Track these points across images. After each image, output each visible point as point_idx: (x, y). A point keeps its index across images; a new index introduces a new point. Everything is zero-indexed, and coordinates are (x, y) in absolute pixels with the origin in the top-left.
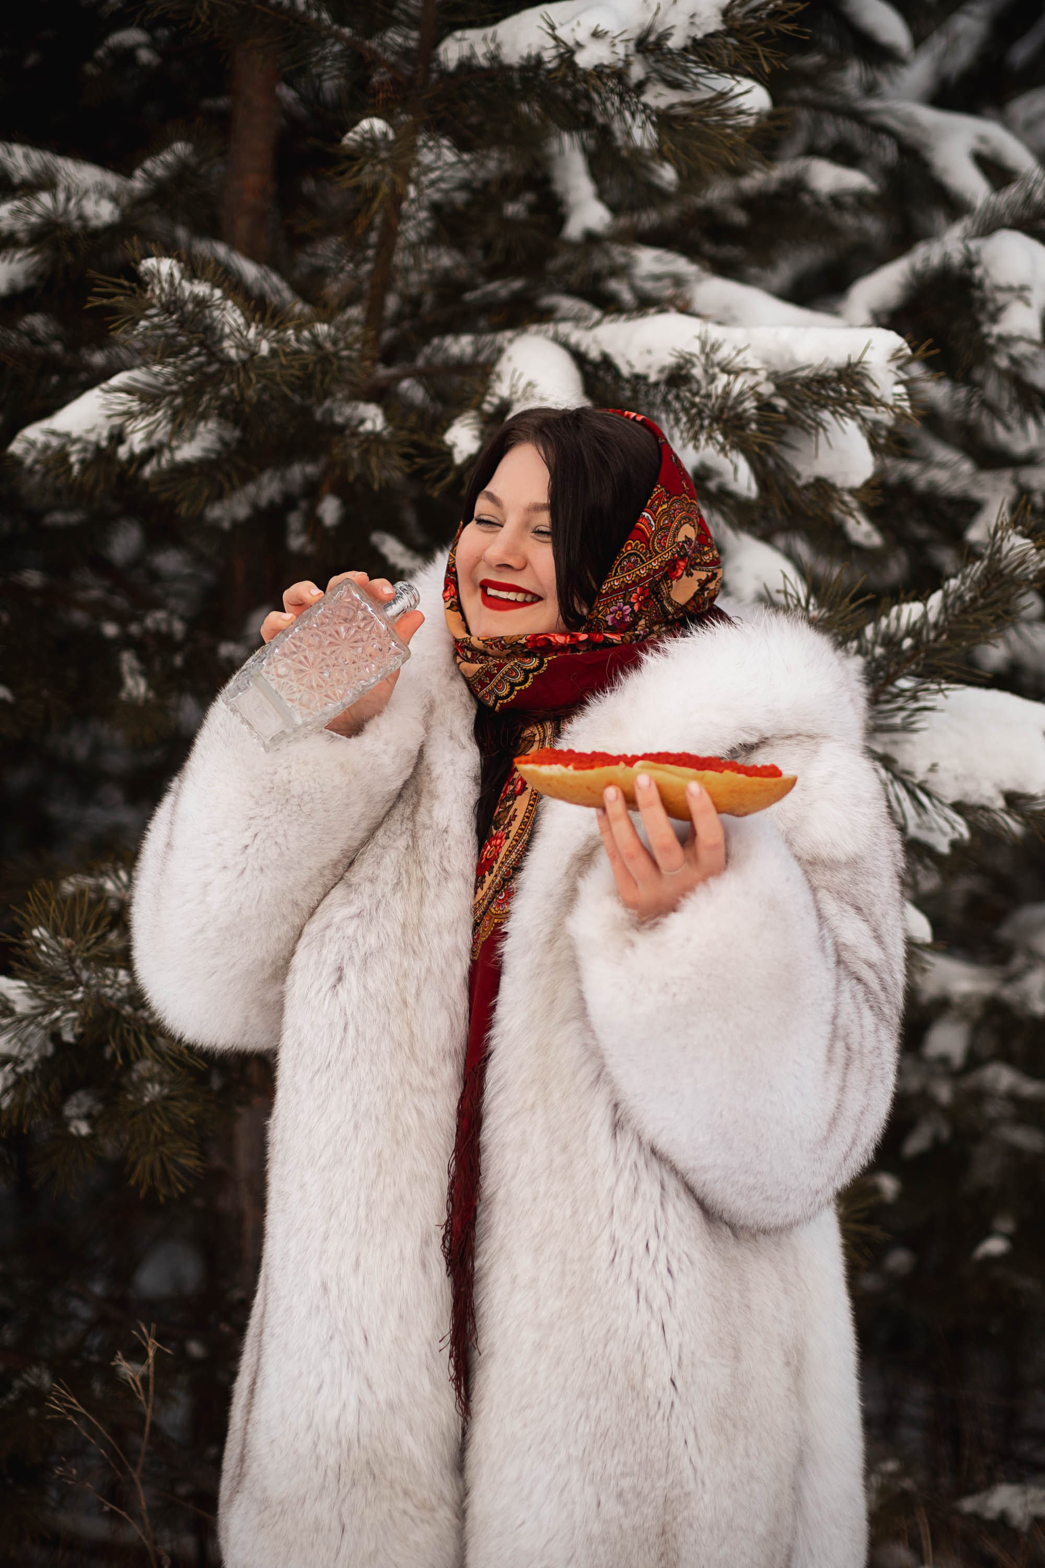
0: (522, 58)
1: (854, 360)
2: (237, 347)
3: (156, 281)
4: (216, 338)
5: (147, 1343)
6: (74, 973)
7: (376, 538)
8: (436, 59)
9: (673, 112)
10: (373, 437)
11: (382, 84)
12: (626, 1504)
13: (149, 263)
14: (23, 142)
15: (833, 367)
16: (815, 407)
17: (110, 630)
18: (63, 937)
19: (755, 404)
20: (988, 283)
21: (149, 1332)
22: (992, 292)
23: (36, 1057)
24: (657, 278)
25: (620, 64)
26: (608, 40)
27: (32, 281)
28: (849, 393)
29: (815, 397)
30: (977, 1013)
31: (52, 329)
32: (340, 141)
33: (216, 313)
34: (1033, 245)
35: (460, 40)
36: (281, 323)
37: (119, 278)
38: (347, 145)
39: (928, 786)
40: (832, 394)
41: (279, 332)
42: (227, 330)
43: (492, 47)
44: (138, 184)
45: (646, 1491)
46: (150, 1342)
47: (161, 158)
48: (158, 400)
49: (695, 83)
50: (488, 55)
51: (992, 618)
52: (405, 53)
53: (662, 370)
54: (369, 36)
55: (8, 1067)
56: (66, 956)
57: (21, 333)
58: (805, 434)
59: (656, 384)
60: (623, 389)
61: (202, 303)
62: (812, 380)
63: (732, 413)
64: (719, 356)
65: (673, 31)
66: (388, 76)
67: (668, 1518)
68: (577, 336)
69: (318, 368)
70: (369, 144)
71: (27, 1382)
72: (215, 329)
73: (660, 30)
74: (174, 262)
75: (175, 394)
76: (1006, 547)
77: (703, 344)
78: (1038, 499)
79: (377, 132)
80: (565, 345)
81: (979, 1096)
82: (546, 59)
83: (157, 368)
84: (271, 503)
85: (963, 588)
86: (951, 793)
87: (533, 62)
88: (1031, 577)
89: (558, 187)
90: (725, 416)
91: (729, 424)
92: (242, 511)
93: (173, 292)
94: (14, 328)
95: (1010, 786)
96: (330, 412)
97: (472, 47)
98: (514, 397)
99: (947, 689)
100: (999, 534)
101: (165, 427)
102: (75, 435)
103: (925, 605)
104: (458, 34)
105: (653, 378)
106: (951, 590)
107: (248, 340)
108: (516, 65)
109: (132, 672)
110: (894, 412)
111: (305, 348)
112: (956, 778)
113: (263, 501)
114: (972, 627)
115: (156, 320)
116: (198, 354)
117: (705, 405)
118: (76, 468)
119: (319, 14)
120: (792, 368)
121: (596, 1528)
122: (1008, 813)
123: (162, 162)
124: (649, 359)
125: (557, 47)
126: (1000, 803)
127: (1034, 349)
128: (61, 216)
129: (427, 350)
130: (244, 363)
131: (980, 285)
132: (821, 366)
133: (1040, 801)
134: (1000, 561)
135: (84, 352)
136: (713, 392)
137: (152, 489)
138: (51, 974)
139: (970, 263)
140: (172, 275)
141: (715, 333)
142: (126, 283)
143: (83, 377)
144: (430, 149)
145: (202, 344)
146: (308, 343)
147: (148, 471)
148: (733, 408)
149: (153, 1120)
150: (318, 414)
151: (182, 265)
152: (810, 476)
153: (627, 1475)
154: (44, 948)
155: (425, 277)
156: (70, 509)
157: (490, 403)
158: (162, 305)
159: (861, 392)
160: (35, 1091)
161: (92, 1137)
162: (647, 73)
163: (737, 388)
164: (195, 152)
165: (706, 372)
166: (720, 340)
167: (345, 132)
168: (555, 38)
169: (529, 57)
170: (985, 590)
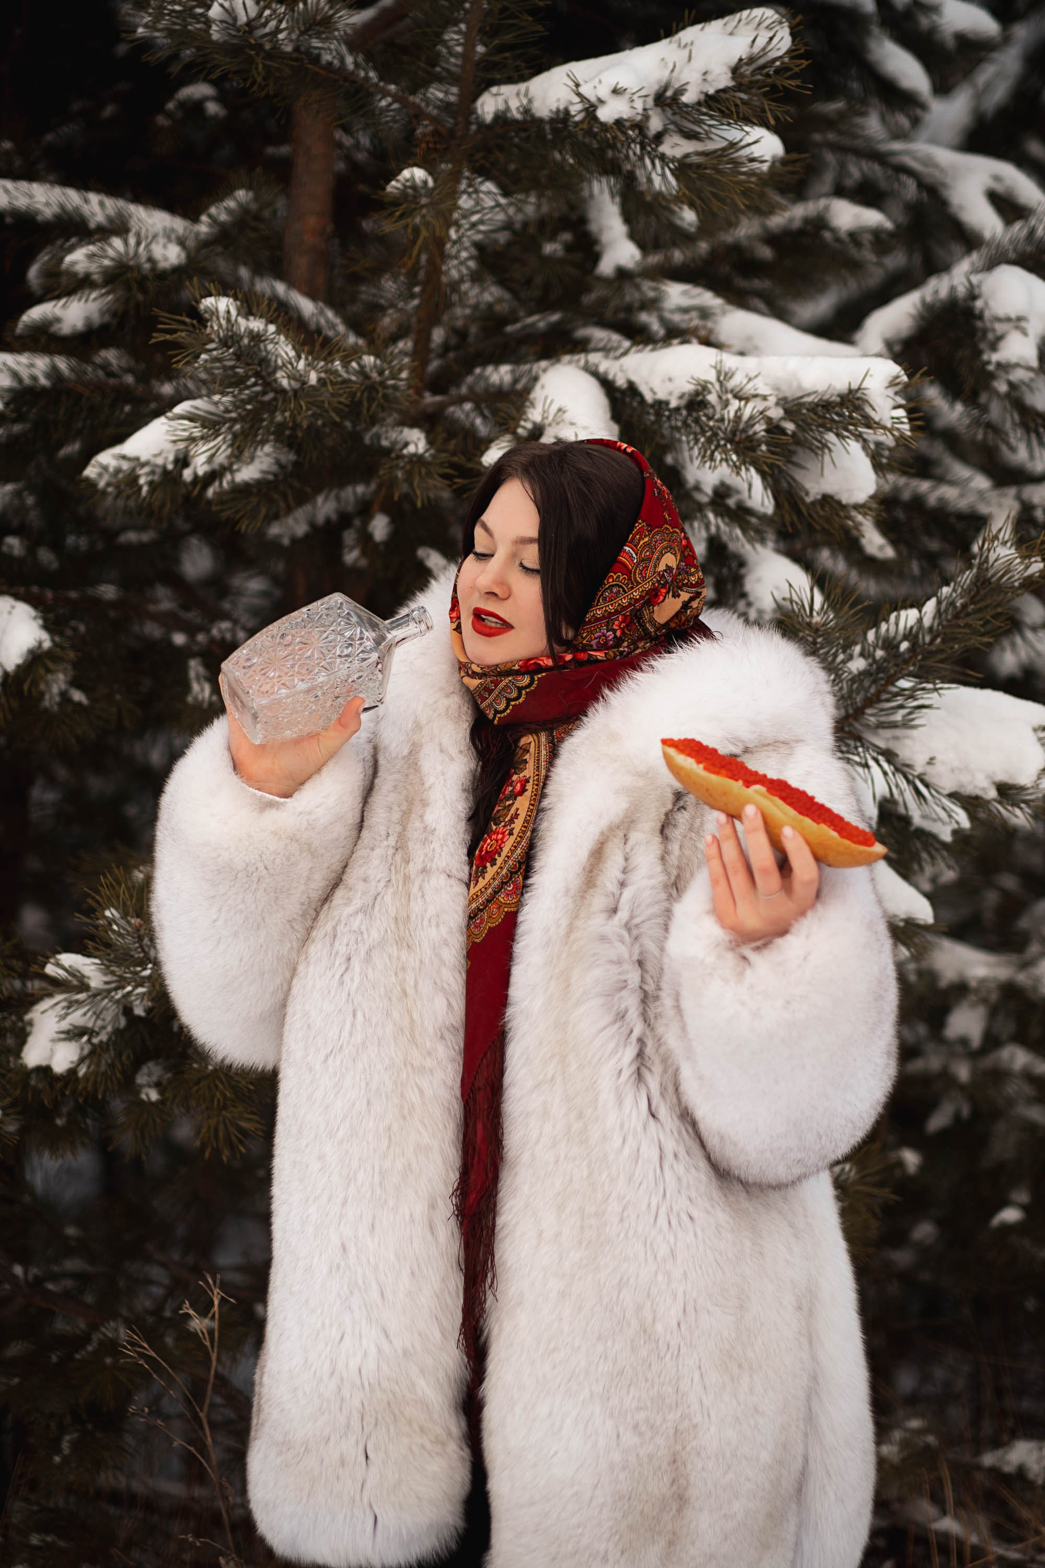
0: (551, 111)
1: (854, 386)
2: (289, 377)
3: (214, 318)
4: (270, 370)
5: (213, 1293)
6: (143, 951)
7: (421, 552)
8: (474, 112)
9: (688, 160)
10: (417, 459)
11: (424, 135)
12: (641, 1434)
13: (209, 302)
14: (98, 191)
15: (836, 393)
16: (821, 429)
17: (179, 639)
18: (132, 917)
19: (764, 427)
20: (987, 314)
21: (215, 1282)
22: (992, 322)
23: (109, 1029)
24: (685, 310)
25: (639, 118)
26: (627, 96)
27: (107, 318)
28: (851, 417)
29: (820, 421)
30: (994, 997)
31: (124, 363)
32: (384, 189)
33: (270, 347)
34: (1032, 280)
35: (496, 95)
36: (330, 354)
37: (181, 316)
38: (391, 193)
39: (927, 778)
40: (836, 418)
41: (327, 364)
42: (280, 362)
43: (525, 102)
44: (204, 228)
45: (658, 1423)
46: (215, 1292)
47: (225, 204)
48: (217, 427)
49: (707, 133)
50: (521, 109)
51: (981, 622)
52: (446, 107)
53: (681, 397)
54: (413, 92)
55: (85, 1038)
56: (136, 935)
57: (96, 366)
58: (813, 455)
59: (677, 409)
60: (648, 413)
61: (256, 338)
62: (817, 405)
63: (744, 436)
64: (731, 384)
65: (688, 87)
66: (430, 128)
67: (679, 1447)
68: (606, 365)
69: (366, 395)
70: (410, 191)
71: (104, 1335)
72: (269, 361)
73: (677, 85)
74: (231, 300)
75: (234, 421)
76: (992, 557)
77: (719, 373)
78: (1039, 514)
79: (418, 181)
80: (595, 374)
81: (999, 1075)
82: (573, 113)
83: (216, 398)
84: (328, 521)
85: (954, 595)
86: (948, 784)
87: (561, 115)
88: (1016, 584)
89: (593, 227)
90: (737, 439)
91: (741, 446)
92: (301, 529)
93: (230, 327)
94: (89, 361)
95: (1001, 777)
96: (378, 437)
97: (506, 102)
98: (547, 422)
99: (941, 688)
100: (986, 546)
101: (225, 450)
102: (143, 459)
103: (920, 611)
104: (494, 90)
105: (674, 404)
106: (943, 597)
107: (298, 371)
108: (547, 119)
109: (198, 678)
110: (893, 435)
111: (354, 378)
112: (953, 771)
113: (320, 518)
114: (963, 631)
115: (215, 353)
116: (255, 384)
117: (720, 428)
118: (145, 489)
119: (367, 73)
120: (799, 394)
121: (616, 1457)
122: (1000, 803)
123: (225, 208)
124: (670, 387)
125: (582, 101)
126: (992, 794)
127: (1031, 375)
128: (132, 259)
129: (470, 379)
130: (295, 392)
131: (980, 317)
132: (826, 392)
133: (1030, 791)
134: (987, 569)
135: (155, 383)
136: (726, 416)
137: (214, 508)
138: (121, 951)
139: (973, 295)
140: (228, 312)
141: (730, 361)
142: (188, 320)
143: (153, 406)
144: (469, 194)
145: (257, 375)
146: (356, 373)
147: (210, 492)
148: (744, 431)
149: (216, 1086)
150: (367, 440)
151: (238, 303)
152: (817, 494)
153: (641, 1409)
154: (115, 927)
155: (468, 311)
156: (142, 528)
157: (524, 427)
158: (220, 340)
159: (861, 415)
160: (109, 1061)
161: (162, 1102)
162: (665, 125)
163: (747, 413)
164: (256, 199)
165: (720, 397)
166: (734, 370)
167: (388, 181)
168: (579, 94)
169: (558, 111)
170: (974, 596)
